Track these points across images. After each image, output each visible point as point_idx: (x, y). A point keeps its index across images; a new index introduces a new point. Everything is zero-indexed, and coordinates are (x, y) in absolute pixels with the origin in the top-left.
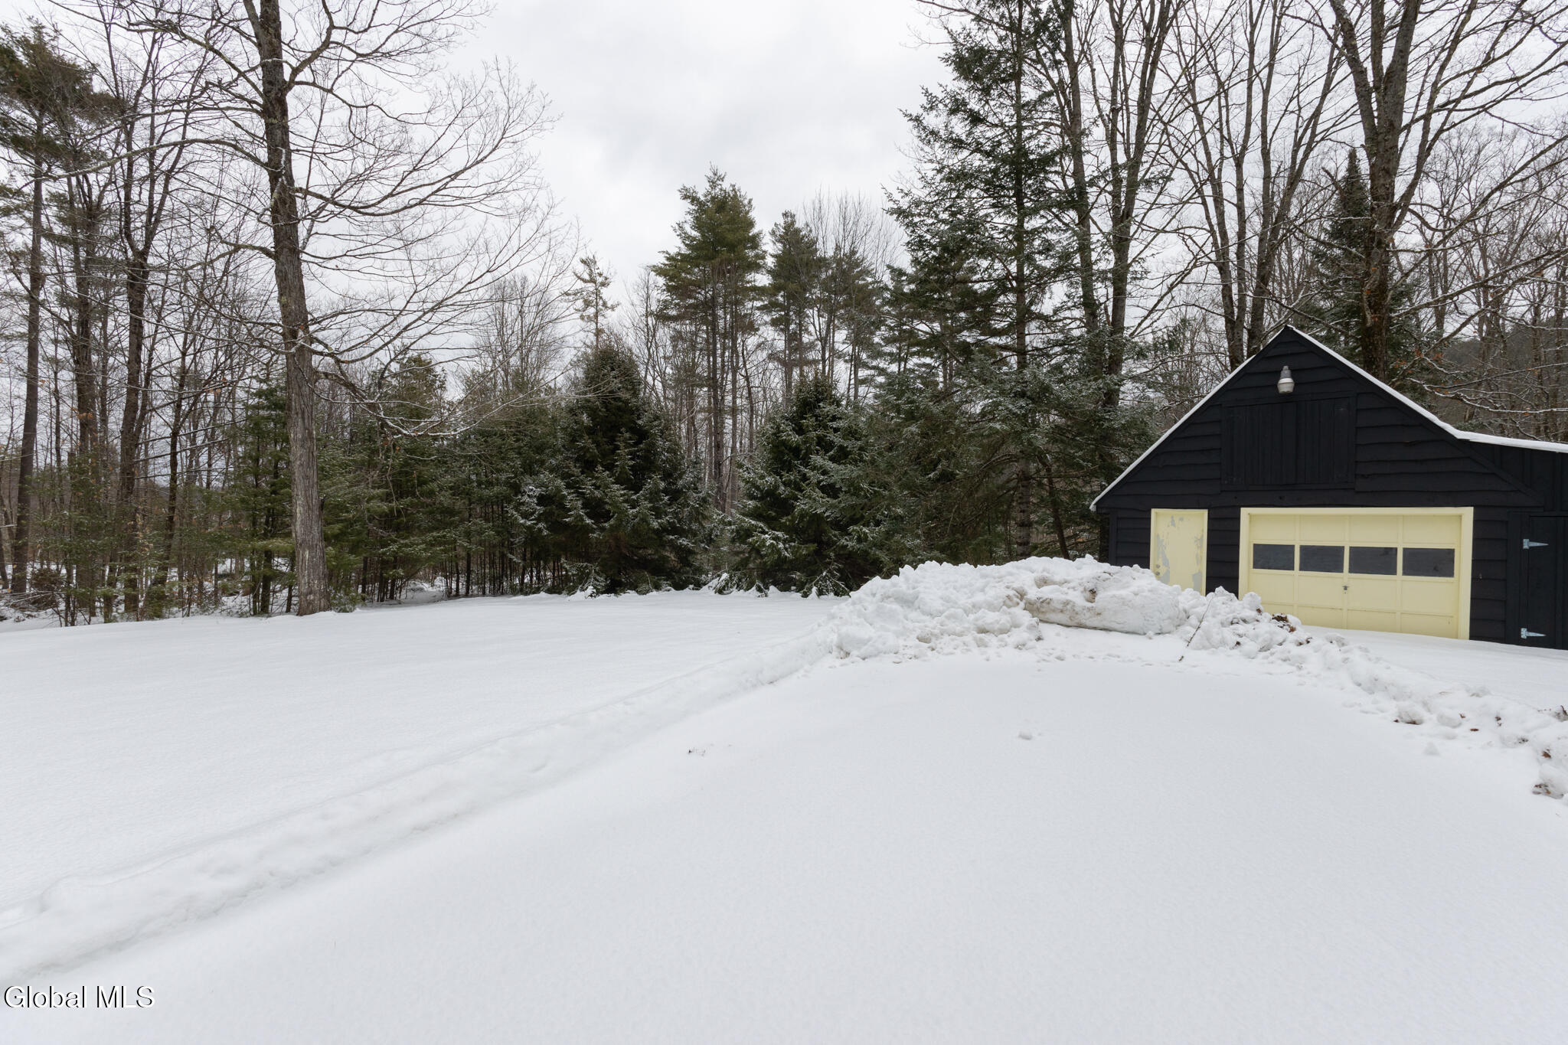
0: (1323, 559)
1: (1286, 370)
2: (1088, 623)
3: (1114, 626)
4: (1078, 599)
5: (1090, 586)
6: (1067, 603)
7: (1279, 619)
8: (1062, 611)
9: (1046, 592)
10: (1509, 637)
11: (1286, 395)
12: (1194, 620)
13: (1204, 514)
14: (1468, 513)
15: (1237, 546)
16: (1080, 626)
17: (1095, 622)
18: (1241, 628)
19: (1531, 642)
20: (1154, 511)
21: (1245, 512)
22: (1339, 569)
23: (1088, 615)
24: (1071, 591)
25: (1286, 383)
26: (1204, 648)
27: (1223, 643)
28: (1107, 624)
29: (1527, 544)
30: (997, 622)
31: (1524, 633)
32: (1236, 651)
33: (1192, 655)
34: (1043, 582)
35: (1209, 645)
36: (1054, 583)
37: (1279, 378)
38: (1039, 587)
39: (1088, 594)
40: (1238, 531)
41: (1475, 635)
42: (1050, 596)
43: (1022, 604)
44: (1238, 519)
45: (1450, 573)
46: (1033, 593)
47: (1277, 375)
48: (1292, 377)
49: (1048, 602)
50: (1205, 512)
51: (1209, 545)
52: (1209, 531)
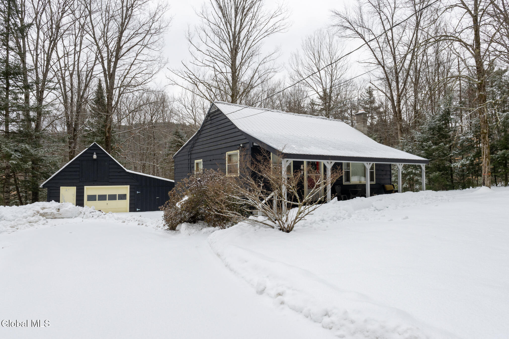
0: (102, 198)
1: (95, 153)
2: (58, 217)
3: (65, 217)
4: (55, 211)
5: (58, 208)
6: (52, 213)
7: (100, 211)
8: (51, 215)
9: (45, 211)
10: (135, 211)
11: (95, 159)
12: (83, 213)
13: (75, 188)
14: (129, 186)
15: (83, 196)
16: (55, 218)
17: (60, 216)
18: (93, 213)
19: (139, 211)
20: (61, 187)
21: (85, 187)
22: (106, 200)
23: (58, 215)
24: (52, 210)
25: (95, 156)
26: (86, 218)
27: (90, 217)
28: (62, 217)
29: (138, 192)
30: (35, 220)
31: (137, 210)
32: (93, 218)
33: (84, 220)
34: (43, 208)
35: (87, 218)
36: (47, 208)
37: (93, 155)
38: (42, 210)
39: (57, 210)
40: (84, 192)
41: (130, 211)
42: (47, 212)
43: (39, 215)
44: (84, 189)
45: (126, 199)
46: (41, 212)
47: (93, 154)
48: (96, 155)
49: (47, 213)
50: (75, 187)
51: (76, 196)
52: (76, 192)
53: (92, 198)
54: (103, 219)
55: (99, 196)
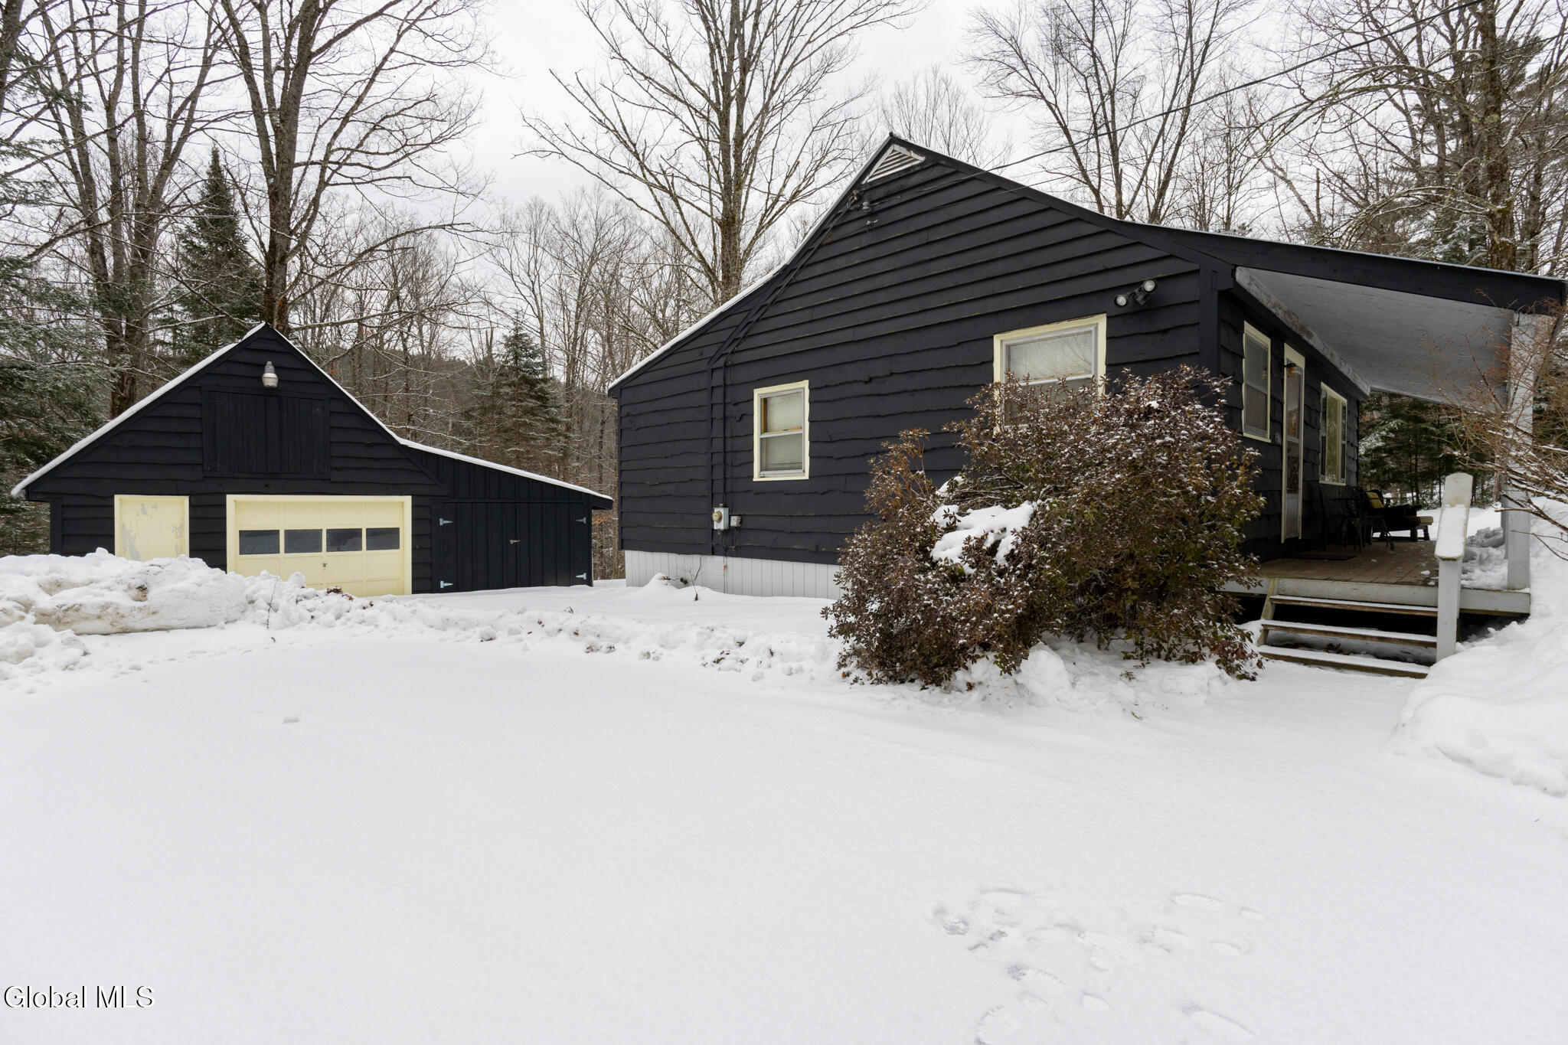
0: (303, 541)
1: (269, 365)
2: (138, 626)
3: (175, 623)
4: (123, 600)
5: (139, 583)
6: (105, 607)
7: (337, 591)
8: (99, 617)
9: (67, 597)
10: (435, 590)
11: (271, 389)
12: (262, 603)
13: (184, 502)
14: (408, 500)
15: (224, 533)
16: (125, 631)
17: (149, 623)
18: (309, 604)
19: (447, 590)
20: (117, 498)
21: (230, 499)
22: (318, 549)
23: (138, 616)
24: (105, 592)
25: (270, 378)
26: (286, 626)
27: (301, 619)
28: (163, 623)
29: (442, 522)
30: (14, 644)
31: (443, 584)
32: (314, 624)
33: (284, 635)
34: (55, 586)
35: (290, 623)
36: (74, 585)
37: (263, 372)
38: (50, 592)
39: (135, 592)
40: (225, 518)
41: (415, 591)
42: (79, 601)
43: (30, 617)
44: (224, 506)
45: (397, 547)
46: (45, 602)
47: (262, 368)
48: (276, 372)
49: (76, 608)
50: (186, 499)
51: (191, 534)
52: (191, 518)
53: (258, 542)
54: (364, 628)
55: (290, 534)
